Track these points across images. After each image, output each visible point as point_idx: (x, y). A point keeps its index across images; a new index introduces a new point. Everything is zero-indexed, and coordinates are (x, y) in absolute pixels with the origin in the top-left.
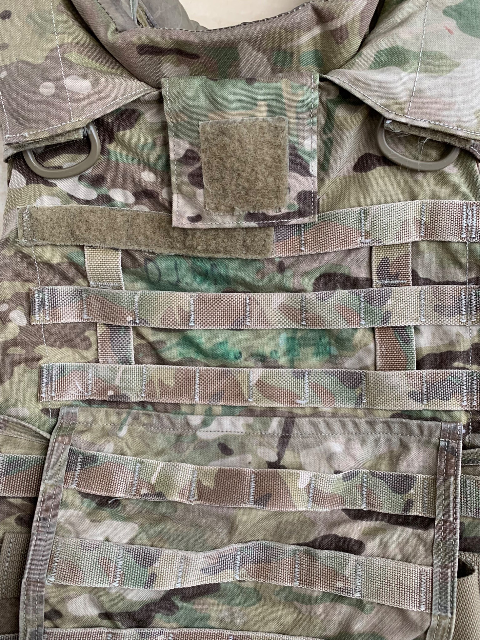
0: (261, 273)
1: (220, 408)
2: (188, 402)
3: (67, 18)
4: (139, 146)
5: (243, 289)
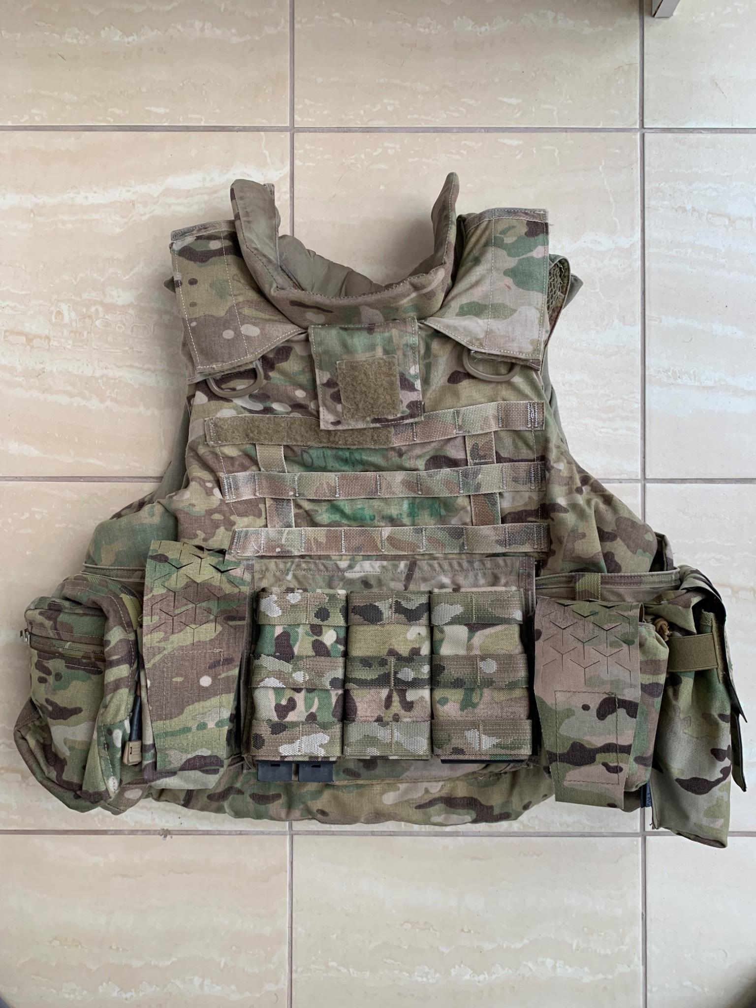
1: (361, 557)
2: (337, 553)
3: (240, 284)
4: (293, 373)
5: (374, 469)
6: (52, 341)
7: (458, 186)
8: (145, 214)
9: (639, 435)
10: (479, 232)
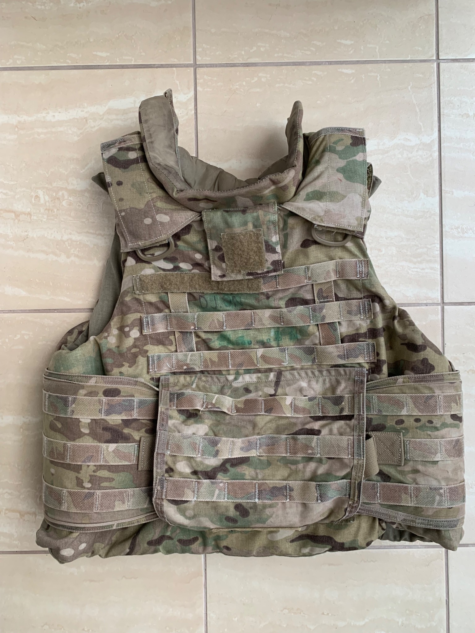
0: (257, 300)
1: (243, 371)
2: (226, 369)
3: (154, 185)
4: (193, 242)
5: (250, 308)
6: (33, 216)
7: (302, 110)
8: (94, 127)
9: (439, 272)
10: (318, 143)
